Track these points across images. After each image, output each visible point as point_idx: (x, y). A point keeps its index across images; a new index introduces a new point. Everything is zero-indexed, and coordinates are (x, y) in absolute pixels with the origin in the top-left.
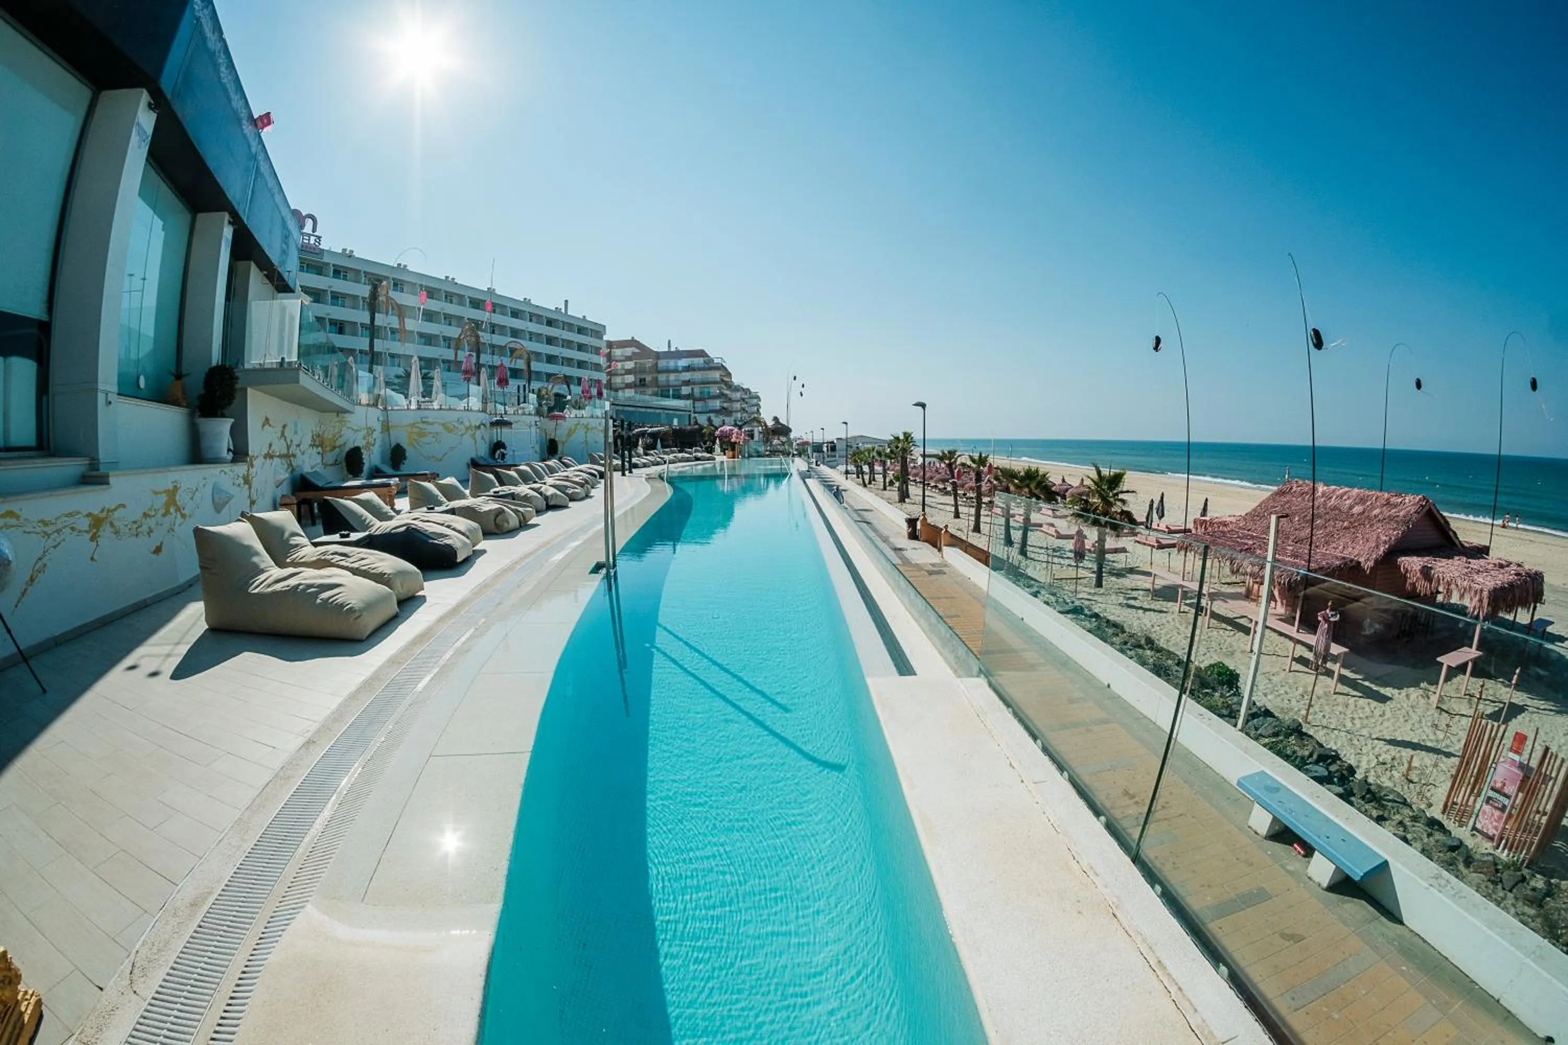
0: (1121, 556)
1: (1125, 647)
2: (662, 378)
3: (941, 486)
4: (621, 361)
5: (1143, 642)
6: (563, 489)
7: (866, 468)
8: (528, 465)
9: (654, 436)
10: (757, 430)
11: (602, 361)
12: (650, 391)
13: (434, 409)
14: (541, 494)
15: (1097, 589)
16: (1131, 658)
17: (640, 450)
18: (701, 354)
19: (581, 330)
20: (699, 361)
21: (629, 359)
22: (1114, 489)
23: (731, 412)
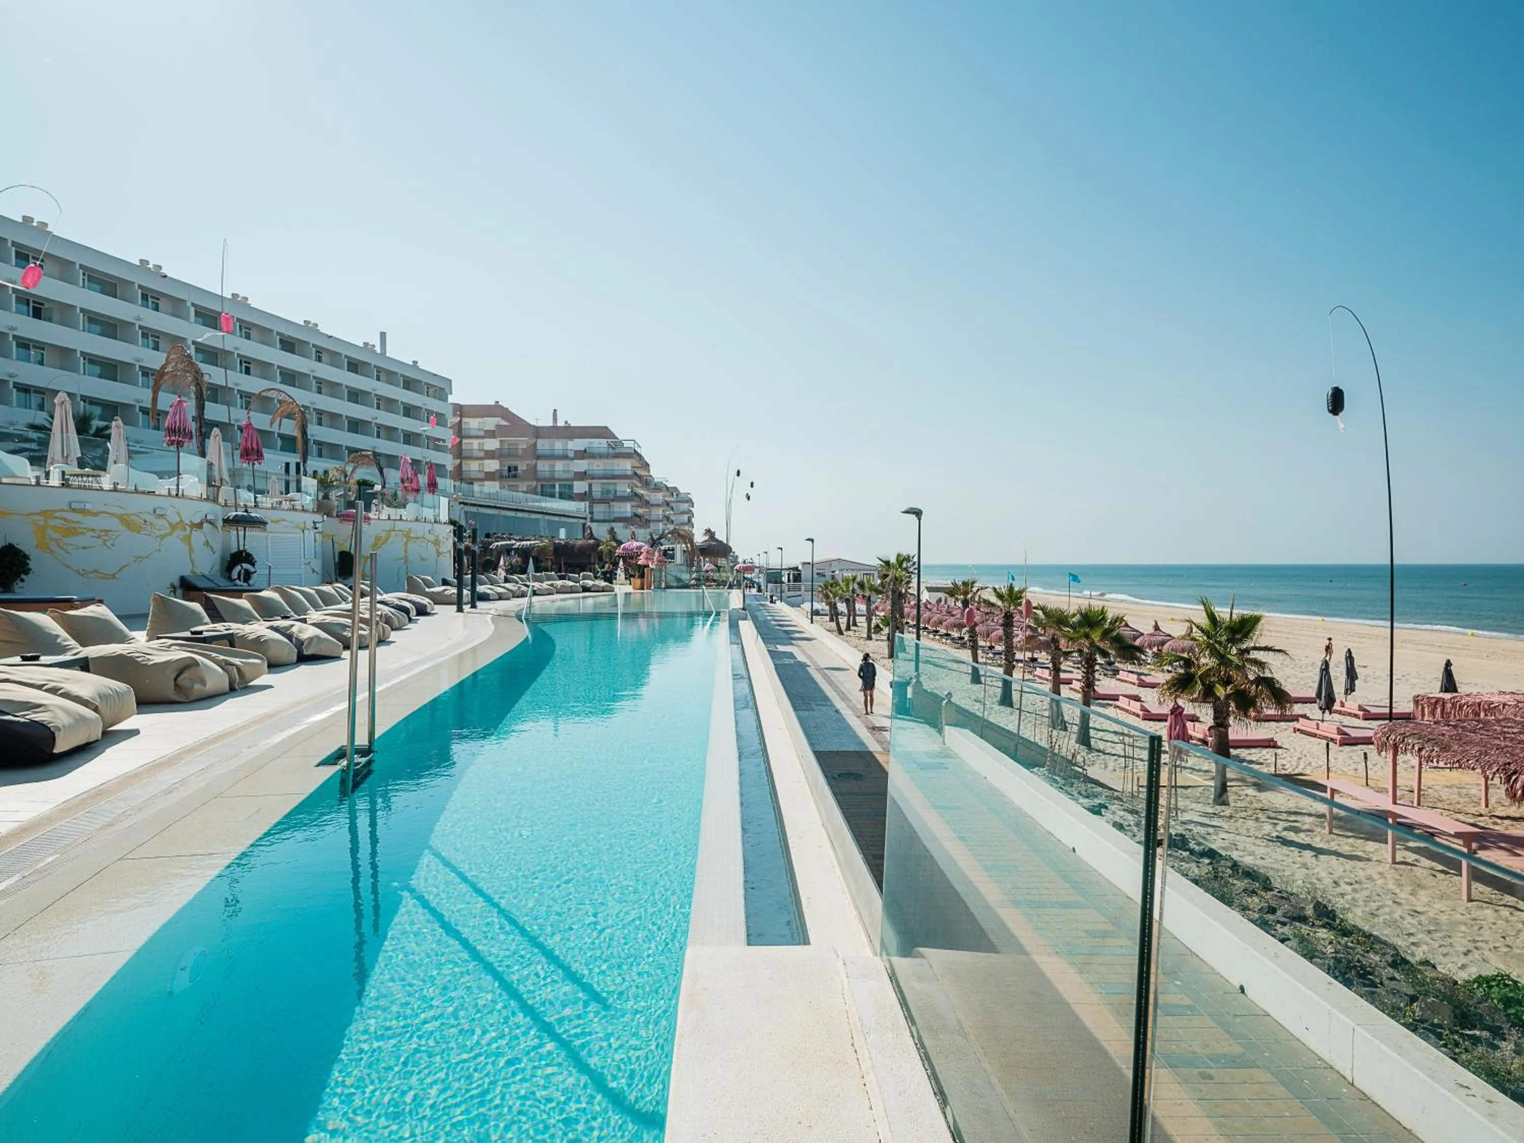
0: (1266, 754)
1: (1270, 917)
2: (543, 467)
3: (955, 634)
4: (477, 437)
5: (1309, 911)
6: (338, 630)
7: (842, 607)
8: (278, 590)
9: (525, 553)
10: (679, 548)
11: (447, 436)
12: (523, 486)
13: (101, 489)
14: (290, 637)
15: (1219, 808)
16: (1282, 941)
17: (502, 573)
18: (603, 432)
19: (409, 384)
20: (600, 444)
21: (490, 434)
22: (1241, 640)
23: (648, 521)
